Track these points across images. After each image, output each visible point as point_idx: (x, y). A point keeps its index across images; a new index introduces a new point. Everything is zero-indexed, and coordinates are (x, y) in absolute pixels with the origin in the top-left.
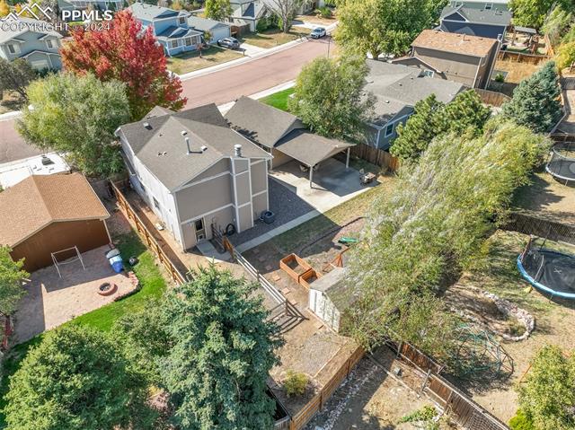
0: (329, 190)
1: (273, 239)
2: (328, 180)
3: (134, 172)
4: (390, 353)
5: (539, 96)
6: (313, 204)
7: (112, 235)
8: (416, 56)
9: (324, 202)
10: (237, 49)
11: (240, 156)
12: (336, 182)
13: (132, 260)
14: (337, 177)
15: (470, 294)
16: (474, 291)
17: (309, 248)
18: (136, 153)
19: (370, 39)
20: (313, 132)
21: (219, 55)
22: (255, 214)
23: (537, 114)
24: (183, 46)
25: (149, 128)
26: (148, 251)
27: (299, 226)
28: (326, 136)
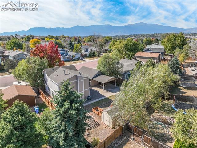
0: (110, 92)
1: (90, 104)
2: (109, 89)
3: (47, 84)
4: (130, 133)
5: (174, 65)
6: (104, 95)
7: (37, 103)
8: (136, 58)
9: (108, 95)
10: (83, 60)
11: (80, 75)
12: (112, 90)
13: (42, 110)
14: (113, 88)
15: (158, 116)
16: (159, 116)
17: (102, 106)
18: (48, 76)
19: (123, 55)
20: (105, 75)
21: (77, 61)
22: (85, 97)
23: (174, 70)
24: (66, 59)
25: (53, 70)
26: (48, 107)
27: (100, 101)
28: (108, 76)
